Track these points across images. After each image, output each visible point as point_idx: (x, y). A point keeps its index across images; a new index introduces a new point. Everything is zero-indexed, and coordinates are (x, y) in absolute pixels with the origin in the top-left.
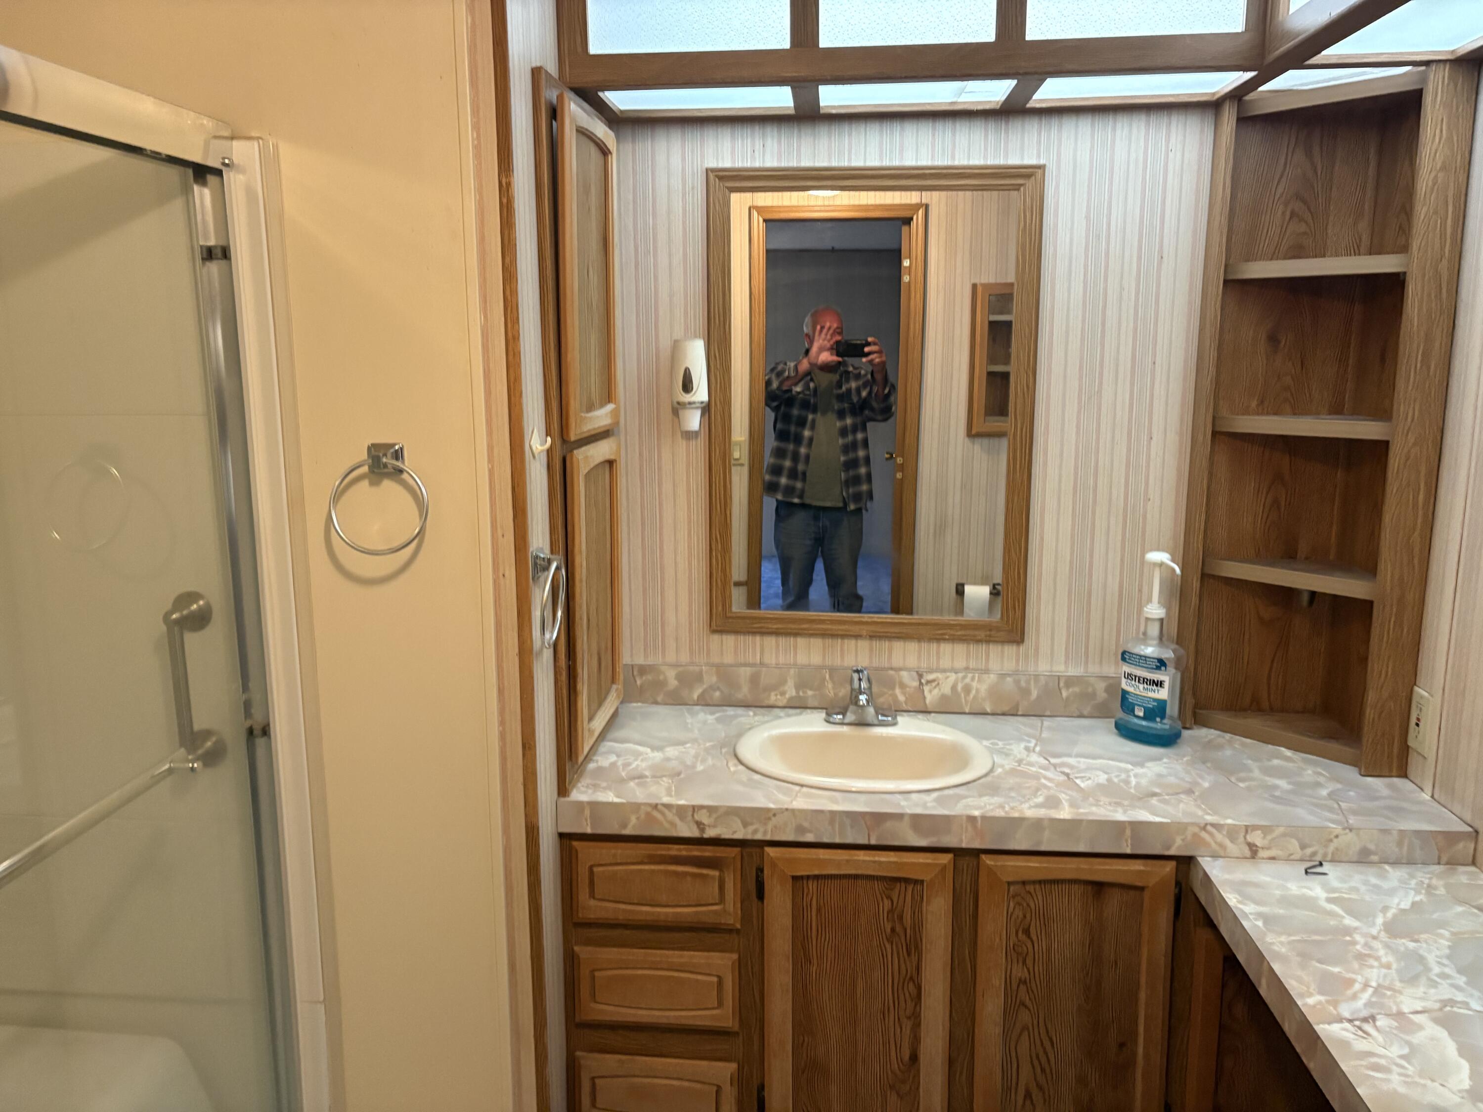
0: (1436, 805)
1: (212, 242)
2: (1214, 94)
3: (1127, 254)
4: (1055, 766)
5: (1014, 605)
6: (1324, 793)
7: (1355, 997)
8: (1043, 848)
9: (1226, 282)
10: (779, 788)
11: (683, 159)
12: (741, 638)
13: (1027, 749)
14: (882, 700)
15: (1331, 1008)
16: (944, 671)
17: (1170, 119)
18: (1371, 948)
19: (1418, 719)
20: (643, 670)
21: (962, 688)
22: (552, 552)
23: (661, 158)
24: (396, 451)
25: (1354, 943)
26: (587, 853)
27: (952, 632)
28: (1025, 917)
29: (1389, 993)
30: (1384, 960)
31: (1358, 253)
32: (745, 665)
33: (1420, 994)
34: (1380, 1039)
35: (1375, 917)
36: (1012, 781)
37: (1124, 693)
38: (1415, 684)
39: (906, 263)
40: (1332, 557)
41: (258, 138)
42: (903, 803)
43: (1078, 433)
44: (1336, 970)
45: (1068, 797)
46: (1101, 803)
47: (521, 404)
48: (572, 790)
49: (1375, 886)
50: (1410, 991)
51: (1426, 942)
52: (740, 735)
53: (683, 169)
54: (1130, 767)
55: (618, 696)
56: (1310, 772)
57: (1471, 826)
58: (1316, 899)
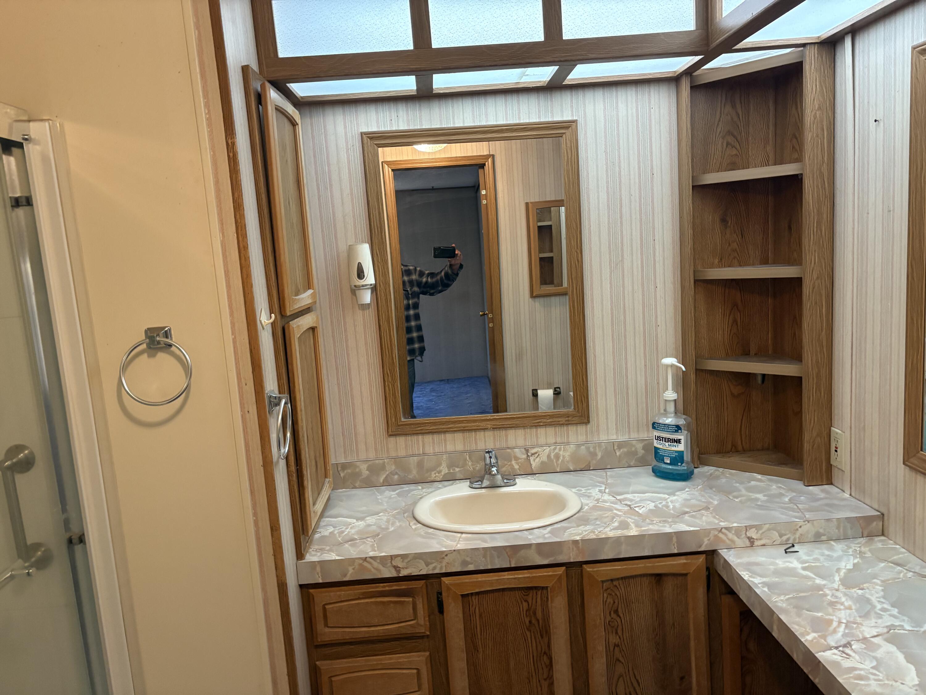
0: (854, 500)
1: (18, 195)
2: (675, 72)
3: (632, 173)
4: (620, 501)
5: (582, 400)
6: (787, 499)
7: (835, 631)
8: (622, 556)
9: (693, 187)
10: (447, 537)
11: (345, 127)
12: (409, 438)
13: (600, 491)
14: (504, 469)
15: (823, 640)
16: (542, 446)
17: (650, 89)
18: (836, 597)
19: (836, 448)
20: (344, 466)
21: (554, 456)
22: (280, 393)
23: (330, 127)
24: (166, 331)
25: (825, 595)
26: (321, 597)
27: (545, 420)
28: (614, 602)
29: (855, 626)
30: (846, 604)
31: (767, 165)
32: (413, 455)
33: (873, 624)
34: (857, 657)
35: (834, 576)
36: (596, 514)
37: (656, 449)
38: (832, 426)
39: (483, 192)
40: (770, 352)
41: (48, 120)
42: (530, 537)
43: (611, 287)
44: (820, 614)
45: (633, 521)
46: (655, 522)
47: (252, 293)
48: (306, 554)
49: (828, 556)
50: (866, 623)
51: (868, 589)
52: (415, 503)
53: (346, 133)
54: (667, 496)
55: (330, 487)
56: (774, 487)
57: (878, 511)
58: (795, 569)
